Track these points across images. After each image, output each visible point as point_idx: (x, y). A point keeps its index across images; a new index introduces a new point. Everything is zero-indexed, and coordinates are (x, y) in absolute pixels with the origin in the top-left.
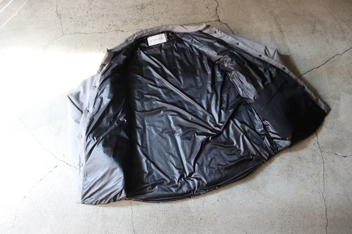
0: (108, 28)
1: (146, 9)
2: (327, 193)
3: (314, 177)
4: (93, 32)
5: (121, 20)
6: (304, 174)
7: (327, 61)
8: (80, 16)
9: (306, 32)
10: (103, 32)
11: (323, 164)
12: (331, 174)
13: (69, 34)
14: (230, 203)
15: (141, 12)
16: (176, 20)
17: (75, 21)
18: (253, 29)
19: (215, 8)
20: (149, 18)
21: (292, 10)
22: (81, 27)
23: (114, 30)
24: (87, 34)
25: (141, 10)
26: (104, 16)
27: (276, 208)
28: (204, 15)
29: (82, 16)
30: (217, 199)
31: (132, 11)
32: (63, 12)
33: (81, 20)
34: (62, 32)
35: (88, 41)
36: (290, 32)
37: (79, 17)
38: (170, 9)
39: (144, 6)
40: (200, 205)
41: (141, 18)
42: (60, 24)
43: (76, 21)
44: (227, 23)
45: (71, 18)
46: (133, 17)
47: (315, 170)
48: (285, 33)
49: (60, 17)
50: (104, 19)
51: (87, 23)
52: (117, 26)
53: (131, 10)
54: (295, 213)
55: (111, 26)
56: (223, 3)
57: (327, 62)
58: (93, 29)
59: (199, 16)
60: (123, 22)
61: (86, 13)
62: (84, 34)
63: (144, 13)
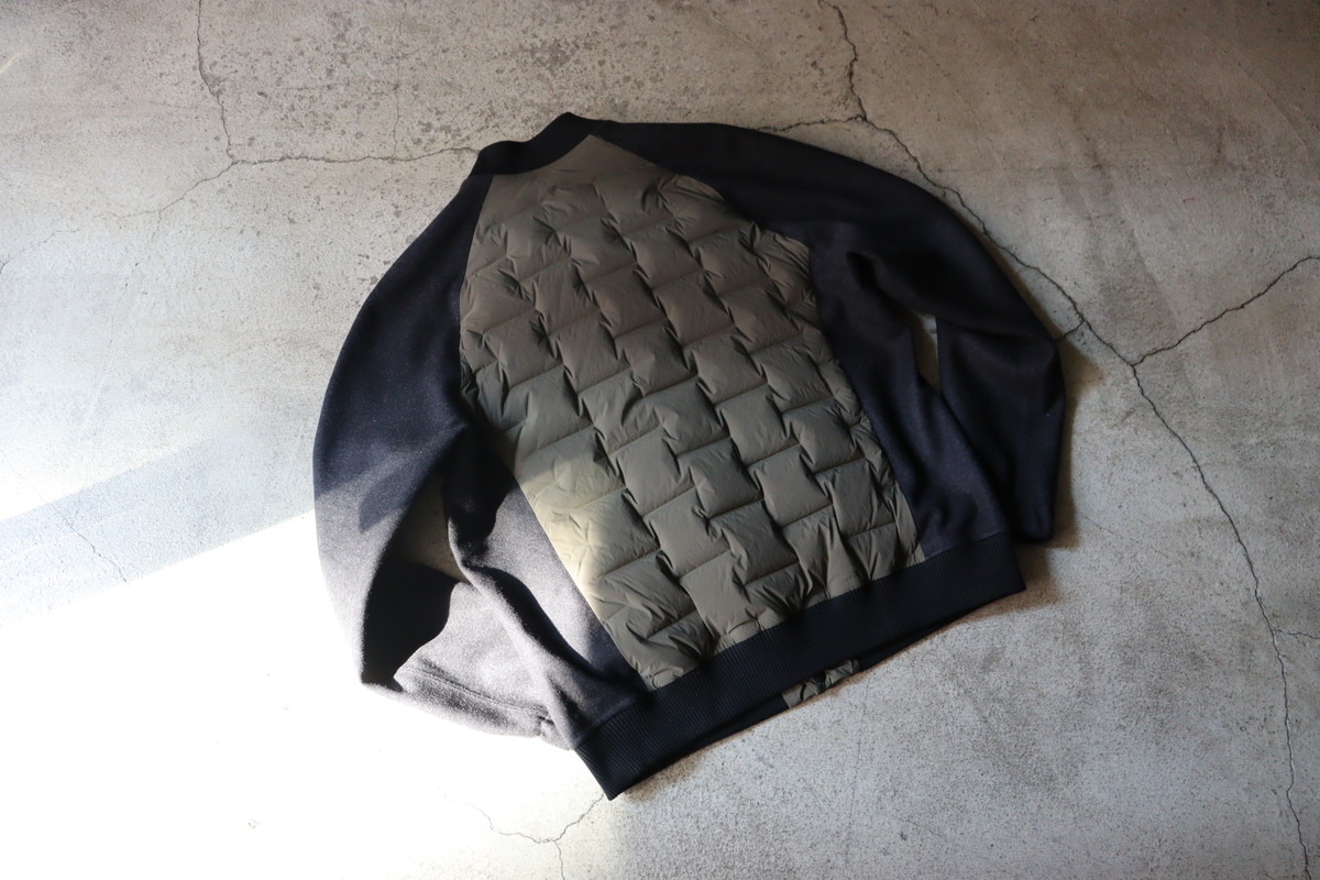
0: (419, 141)
1: (570, 65)
2: (1305, 792)
3: (1251, 730)
4: (360, 154)
5: (473, 109)
6: (1216, 721)
7: (1271, 281)
8: (301, 85)
9: (1189, 169)
10: (402, 154)
11: (1281, 680)
12: (1312, 717)
13: (259, 162)
14: (950, 845)
15: (553, 75)
16: (694, 112)
17: (281, 106)
18: (995, 155)
19: (846, 67)
20: (589, 100)
21: (1132, 82)
22: (309, 131)
23: (448, 146)
24: (335, 164)
25: (550, 69)
26: (402, 87)
27: (1120, 857)
28: (802, 92)
29: (308, 85)
30: (898, 831)
31: (514, 69)
32: (226, 66)
33: (306, 102)
34: (230, 152)
35: (342, 192)
36: (1132, 170)
37: (295, 92)
38: (668, 68)
39: (564, 52)
40: (833, 859)
41: (555, 101)
42: (219, 117)
43: (286, 105)
44: (895, 130)
45: (261, 94)
46: (521, 95)
47: (1254, 703)
48: (1114, 173)
49: (216, 89)
50: (402, 99)
51: (330, 117)
52: (459, 130)
53: (509, 68)
54: (1194, 873)
55: (432, 132)
56: (875, 48)
57: (1271, 285)
58: (357, 141)
59: (785, 98)
60: (482, 113)
61: (323, 74)
62: (321, 161)
63: (564, 80)
